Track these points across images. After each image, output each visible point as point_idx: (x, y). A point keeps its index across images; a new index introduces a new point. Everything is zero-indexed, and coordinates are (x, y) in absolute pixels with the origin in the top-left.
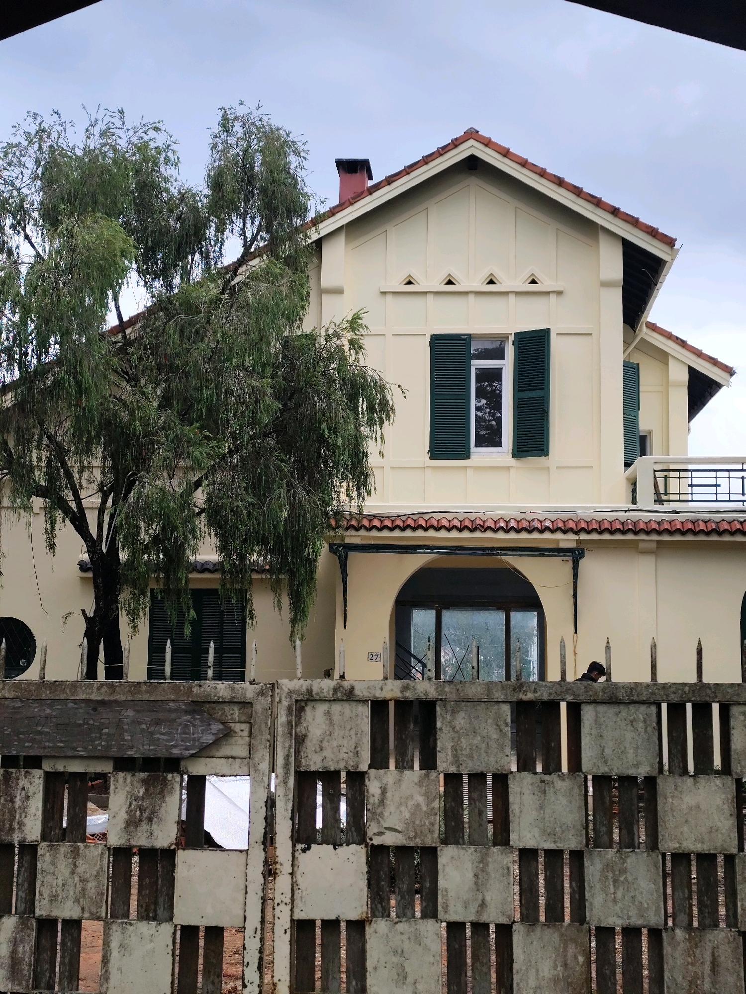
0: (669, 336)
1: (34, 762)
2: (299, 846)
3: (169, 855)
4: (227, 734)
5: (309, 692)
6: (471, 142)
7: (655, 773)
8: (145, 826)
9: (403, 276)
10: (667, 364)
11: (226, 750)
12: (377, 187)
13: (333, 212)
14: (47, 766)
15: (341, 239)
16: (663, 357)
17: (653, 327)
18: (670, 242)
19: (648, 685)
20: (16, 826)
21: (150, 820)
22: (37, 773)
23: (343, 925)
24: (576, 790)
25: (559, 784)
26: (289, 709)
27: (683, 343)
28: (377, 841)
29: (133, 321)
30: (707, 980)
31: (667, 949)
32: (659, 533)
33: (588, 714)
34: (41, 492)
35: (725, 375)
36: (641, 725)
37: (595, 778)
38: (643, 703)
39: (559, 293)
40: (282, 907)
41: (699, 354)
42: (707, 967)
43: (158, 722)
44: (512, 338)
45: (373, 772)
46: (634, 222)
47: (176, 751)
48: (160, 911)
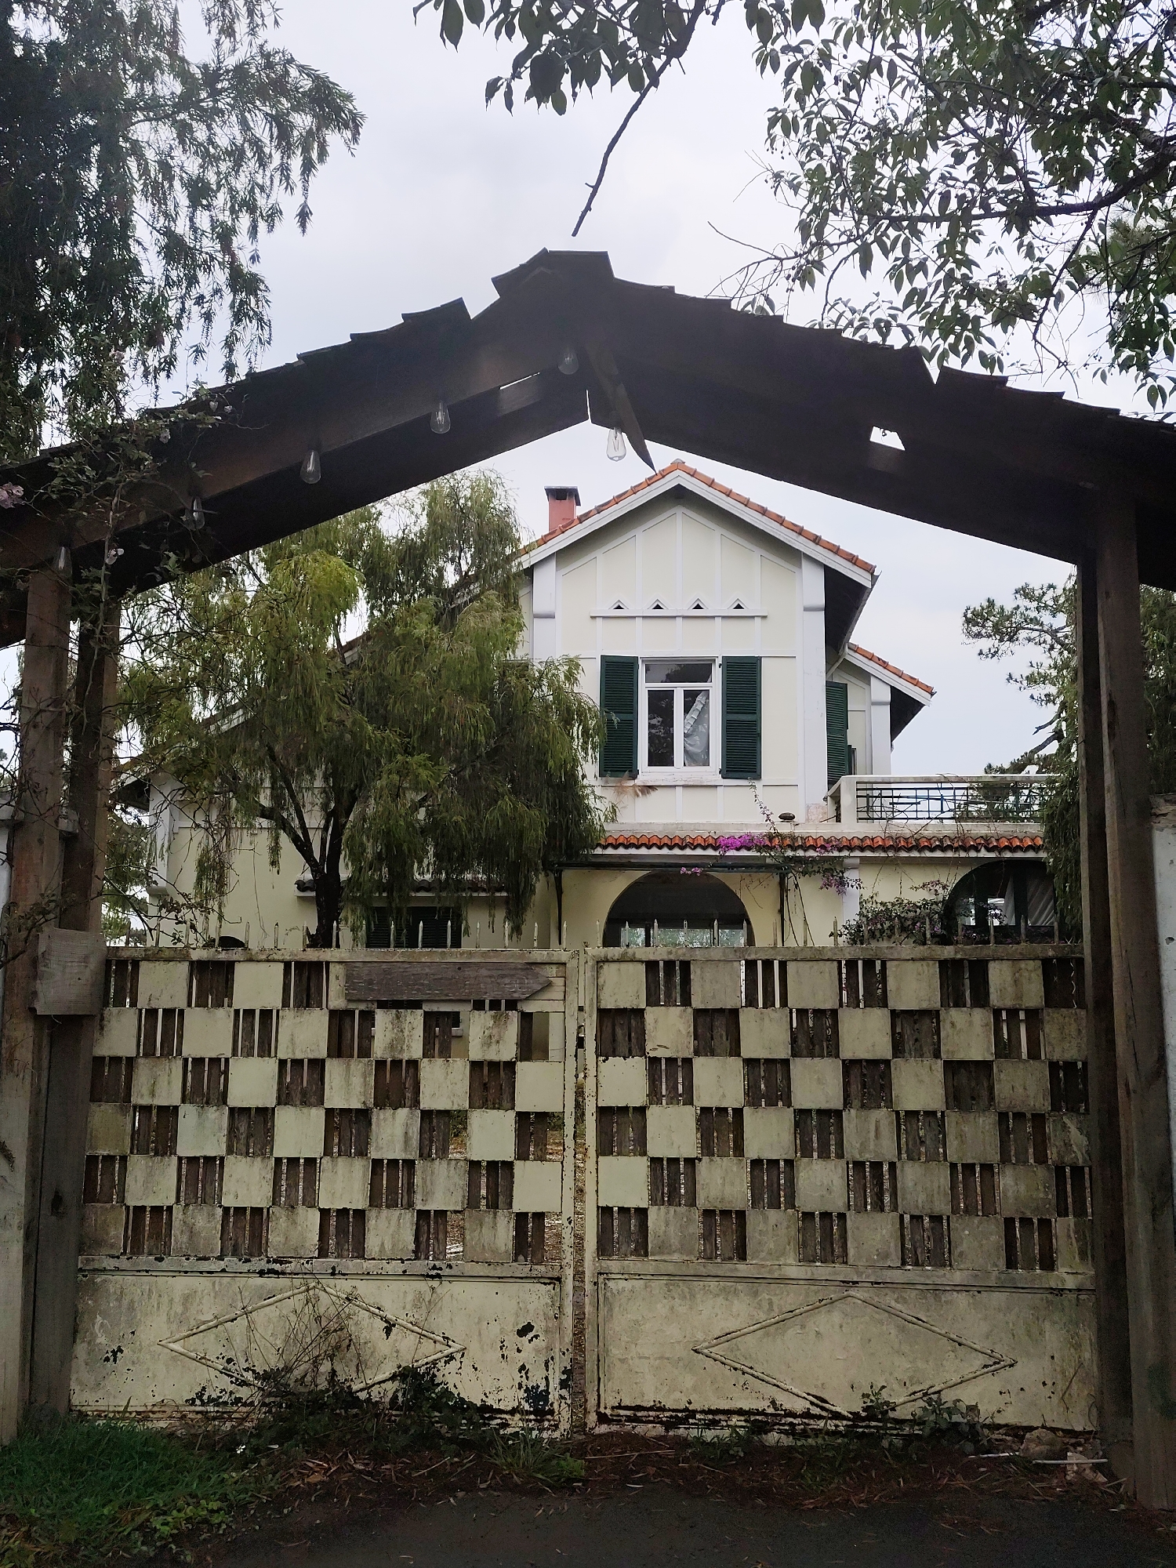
0: (871, 658)
1: (415, 1005)
2: (601, 1058)
3: (510, 1066)
4: (549, 985)
5: (606, 957)
6: (678, 472)
7: (836, 1006)
8: (494, 1047)
9: (613, 603)
10: (869, 684)
11: (547, 995)
12: (586, 516)
13: (544, 540)
14: (426, 1007)
15: (553, 564)
16: (865, 676)
17: (856, 649)
18: (869, 569)
19: (832, 949)
20: (405, 1047)
21: (498, 1042)
22: (420, 1012)
23: (631, 1110)
24: (784, 1019)
25: (774, 1015)
26: (593, 967)
27: (885, 665)
28: (652, 1054)
29: (351, 645)
30: (872, 1143)
31: (845, 1124)
32: (862, 849)
33: (791, 968)
34: (265, 813)
35: (928, 695)
36: (827, 975)
37: (798, 1010)
38: (828, 960)
39: (764, 617)
40: (590, 1098)
41: (900, 675)
42: (872, 1134)
43: (503, 976)
44: (719, 661)
45: (649, 1009)
46: (836, 550)
47: (516, 995)
48: (505, 1104)
